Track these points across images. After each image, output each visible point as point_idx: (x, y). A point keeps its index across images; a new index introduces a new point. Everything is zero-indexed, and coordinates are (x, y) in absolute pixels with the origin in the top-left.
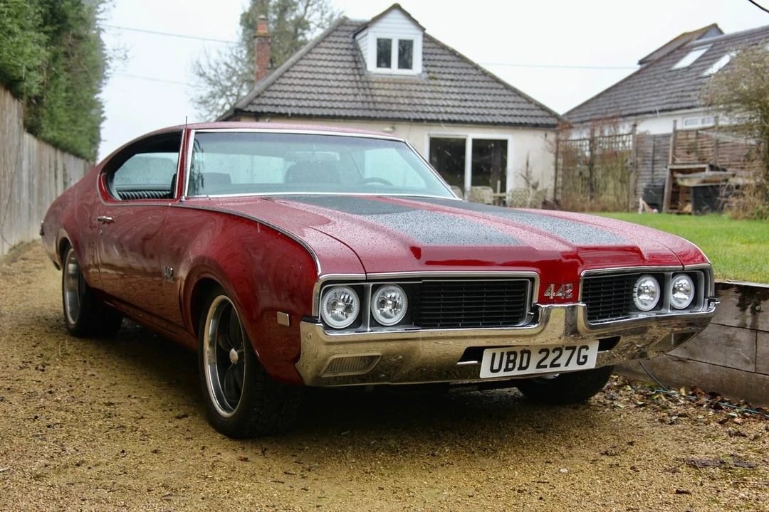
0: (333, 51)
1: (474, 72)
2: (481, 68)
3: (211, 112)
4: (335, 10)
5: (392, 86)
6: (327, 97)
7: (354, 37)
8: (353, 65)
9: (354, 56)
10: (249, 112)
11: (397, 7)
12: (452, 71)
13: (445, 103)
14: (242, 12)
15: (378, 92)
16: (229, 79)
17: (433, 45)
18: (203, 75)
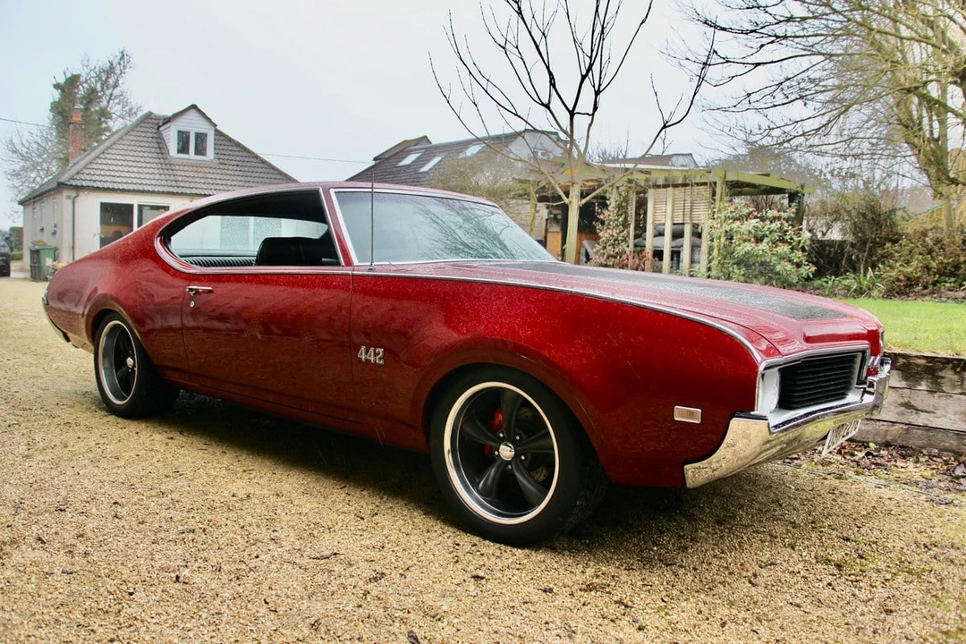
0: (141, 139)
1: (255, 160)
2: (260, 157)
3: (23, 183)
4: (133, 104)
5: (190, 169)
6: (137, 175)
7: (158, 128)
8: (158, 150)
9: (158, 143)
10: (71, 185)
11: (194, 107)
12: (238, 159)
13: (232, 183)
14: (52, 101)
15: (179, 173)
16: (40, 156)
17: (222, 138)
18: (15, 152)
